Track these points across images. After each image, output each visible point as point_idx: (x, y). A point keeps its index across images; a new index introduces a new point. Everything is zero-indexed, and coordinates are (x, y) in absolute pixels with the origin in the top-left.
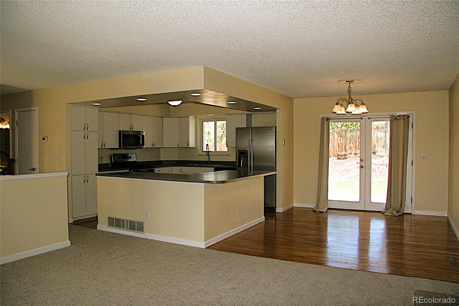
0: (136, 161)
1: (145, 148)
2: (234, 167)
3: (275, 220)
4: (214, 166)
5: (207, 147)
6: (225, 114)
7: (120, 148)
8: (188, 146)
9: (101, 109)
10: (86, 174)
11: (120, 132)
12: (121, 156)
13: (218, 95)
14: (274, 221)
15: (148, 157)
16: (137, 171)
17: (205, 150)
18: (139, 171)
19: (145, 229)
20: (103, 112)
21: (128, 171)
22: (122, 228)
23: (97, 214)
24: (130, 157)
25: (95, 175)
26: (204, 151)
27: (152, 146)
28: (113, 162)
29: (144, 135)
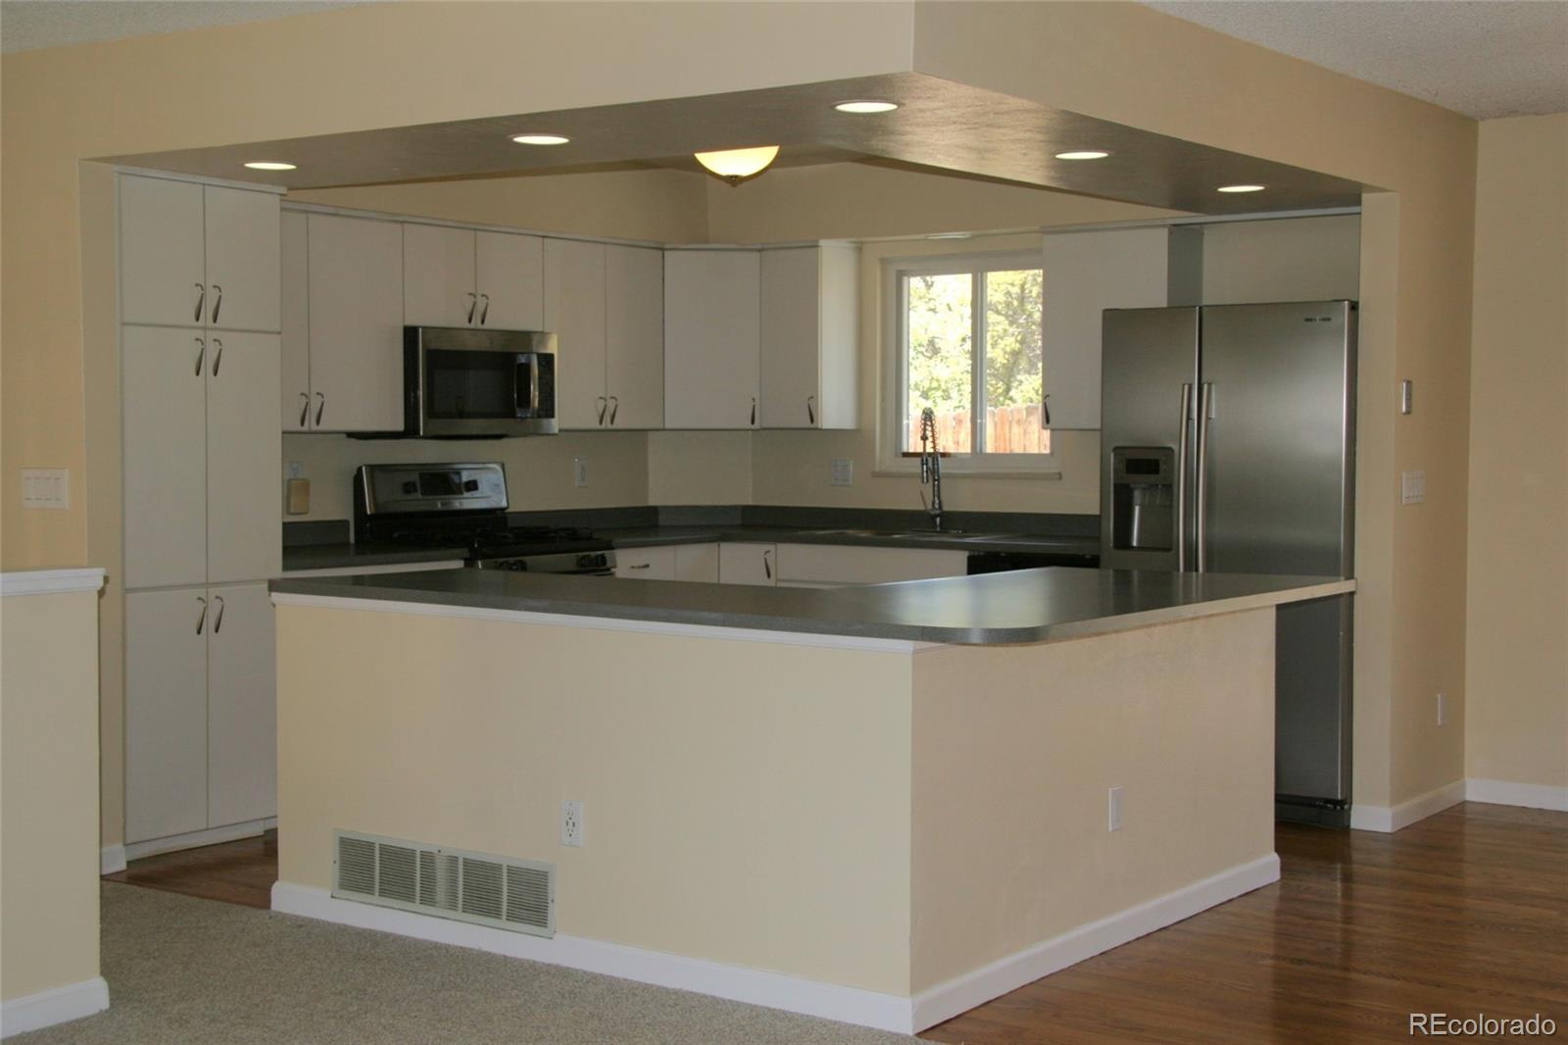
0: (503, 509)
1: (556, 431)
2: (1086, 549)
3: (1347, 878)
4: (967, 540)
5: (925, 430)
6: (1037, 228)
7: (410, 432)
8: (812, 420)
9: (293, 195)
10: (207, 585)
11: (410, 334)
12: (415, 477)
13: (1005, 107)
14: (1339, 885)
15: (577, 484)
16: (510, 567)
17: (913, 443)
18: (523, 567)
19: (555, 912)
20: (306, 212)
21: (458, 564)
22: (423, 902)
23: (275, 817)
24: (472, 486)
25: (266, 585)
26: (905, 450)
27: (601, 422)
28: (369, 512)
29: (552, 356)
